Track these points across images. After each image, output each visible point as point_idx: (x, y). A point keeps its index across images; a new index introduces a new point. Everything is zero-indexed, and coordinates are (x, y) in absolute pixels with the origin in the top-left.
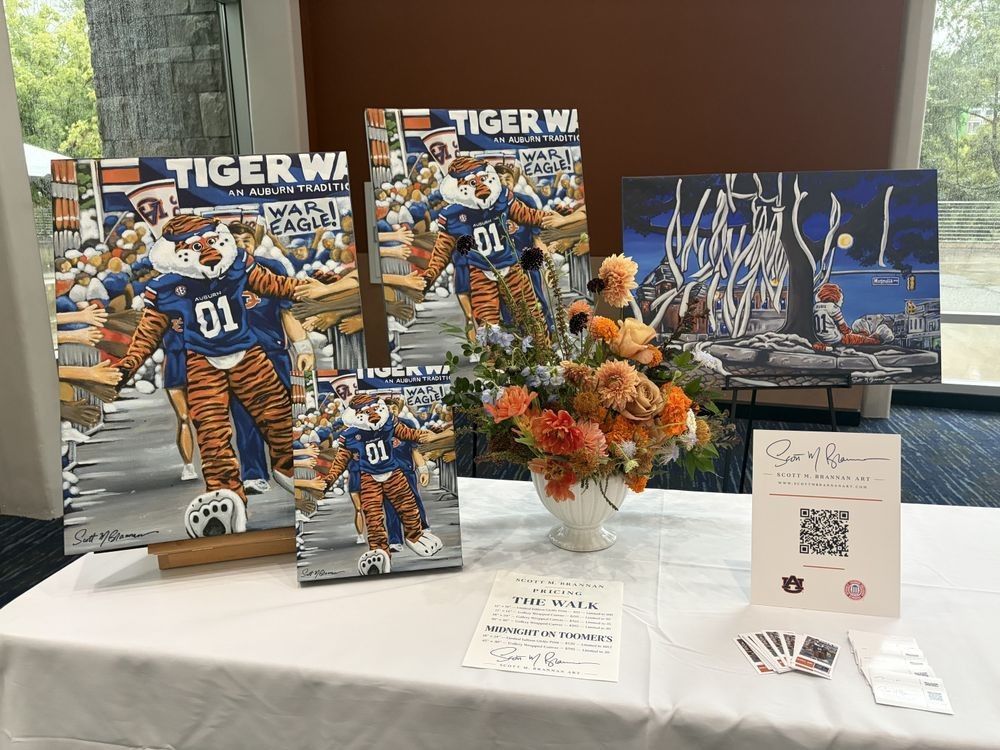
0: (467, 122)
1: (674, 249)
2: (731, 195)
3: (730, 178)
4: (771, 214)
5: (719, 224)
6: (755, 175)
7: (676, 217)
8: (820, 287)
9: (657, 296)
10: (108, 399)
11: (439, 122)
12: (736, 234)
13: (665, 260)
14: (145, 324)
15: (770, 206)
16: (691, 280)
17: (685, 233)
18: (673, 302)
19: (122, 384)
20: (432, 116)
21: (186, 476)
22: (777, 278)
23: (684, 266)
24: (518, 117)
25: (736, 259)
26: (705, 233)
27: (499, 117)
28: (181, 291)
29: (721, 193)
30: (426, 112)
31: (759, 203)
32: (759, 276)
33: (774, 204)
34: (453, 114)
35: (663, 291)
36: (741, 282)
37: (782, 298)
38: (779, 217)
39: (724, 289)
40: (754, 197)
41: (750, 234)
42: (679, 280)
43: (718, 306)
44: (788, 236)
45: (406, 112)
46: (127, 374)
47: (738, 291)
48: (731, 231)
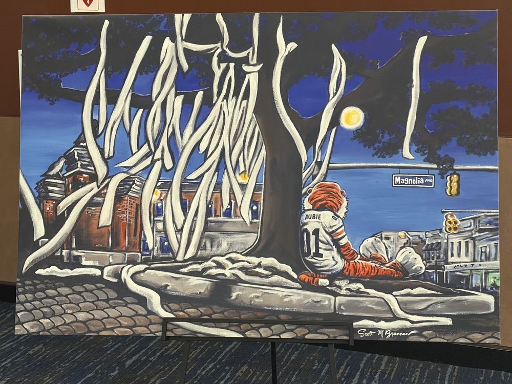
1: (95, 124)
2: (182, 45)
3: (182, 20)
4: (240, 75)
6: (219, 17)
7: (99, 77)
8: (312, 188)
9: (66, 194)
12: (188, 104)
13: (80, 140)
15: (239, 62)
16: (119, 171)
17: (112, 100)
18: (91, 203)
22: (247, 172)
23: (109, 149)
25: (187, 142)
26: (141, 102)
29: (167, 43)
31: (223, 58)
32: (221, 167)
33: (246, 60)
35: (77, 185)
36: (193, 176)
37: (253, 202)
38: (253, 80)
39: (166, 186)
40: (217, 49)
41: (208, 104)
42: (101, 170)
43: (157, 211)
44: (265, 108)
47: (189, 189)
48: (180, 99)
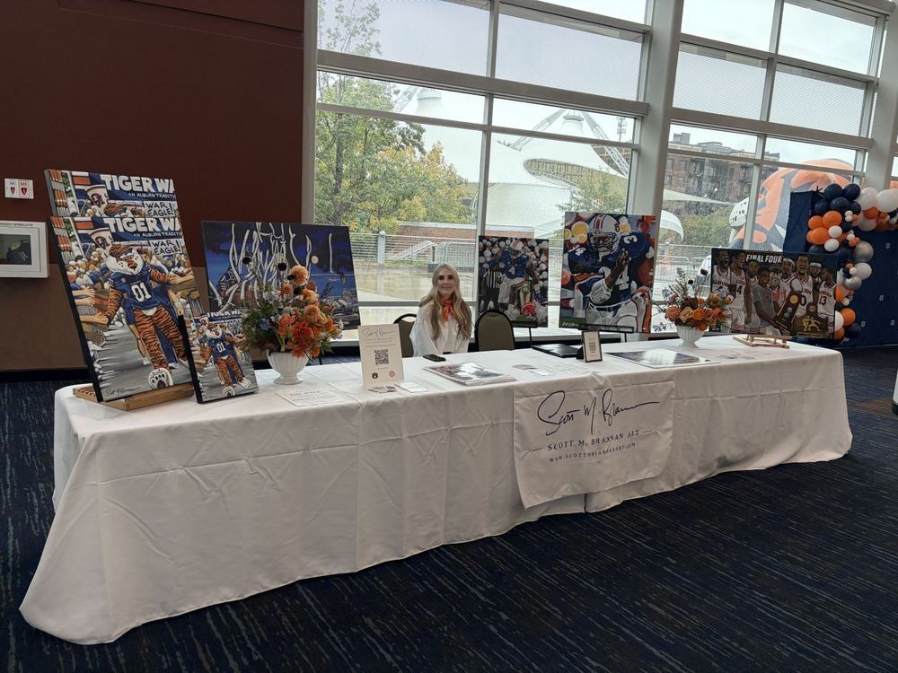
0: (112, 182)
1: (234, 262)
2: (260, 234)
4: (280, 245)
5: (256, 249)
6: (270, 224)
7: (233, 244)
9: (228, 288)
10: (105, 330)
11: (95, 181)
12: (264, 254)
13: (230, 268)
14: (112, 296)
15: (279, 240)
16: (245, 279)
17: (239, 254)
18: (236, 291)
19: (109, 324)
20: (90, 176)
21: (145, 363)
23: (240, 272)
24: (141, 181)
25: (266, 267)
27: (129, 181)
28: (123, 280)
29: (255, 232)
30: (86, 174)
31: (274, 238)
33: (281, 239)
34: (103, 177)
35: (231, 285)
36: (270, 280)
38: (284, 246)
40: (271, 235)
41: (271, 254)
44: (289, 255)
45: (74, 173)
46: (110, 319)
48: (261, 253)
